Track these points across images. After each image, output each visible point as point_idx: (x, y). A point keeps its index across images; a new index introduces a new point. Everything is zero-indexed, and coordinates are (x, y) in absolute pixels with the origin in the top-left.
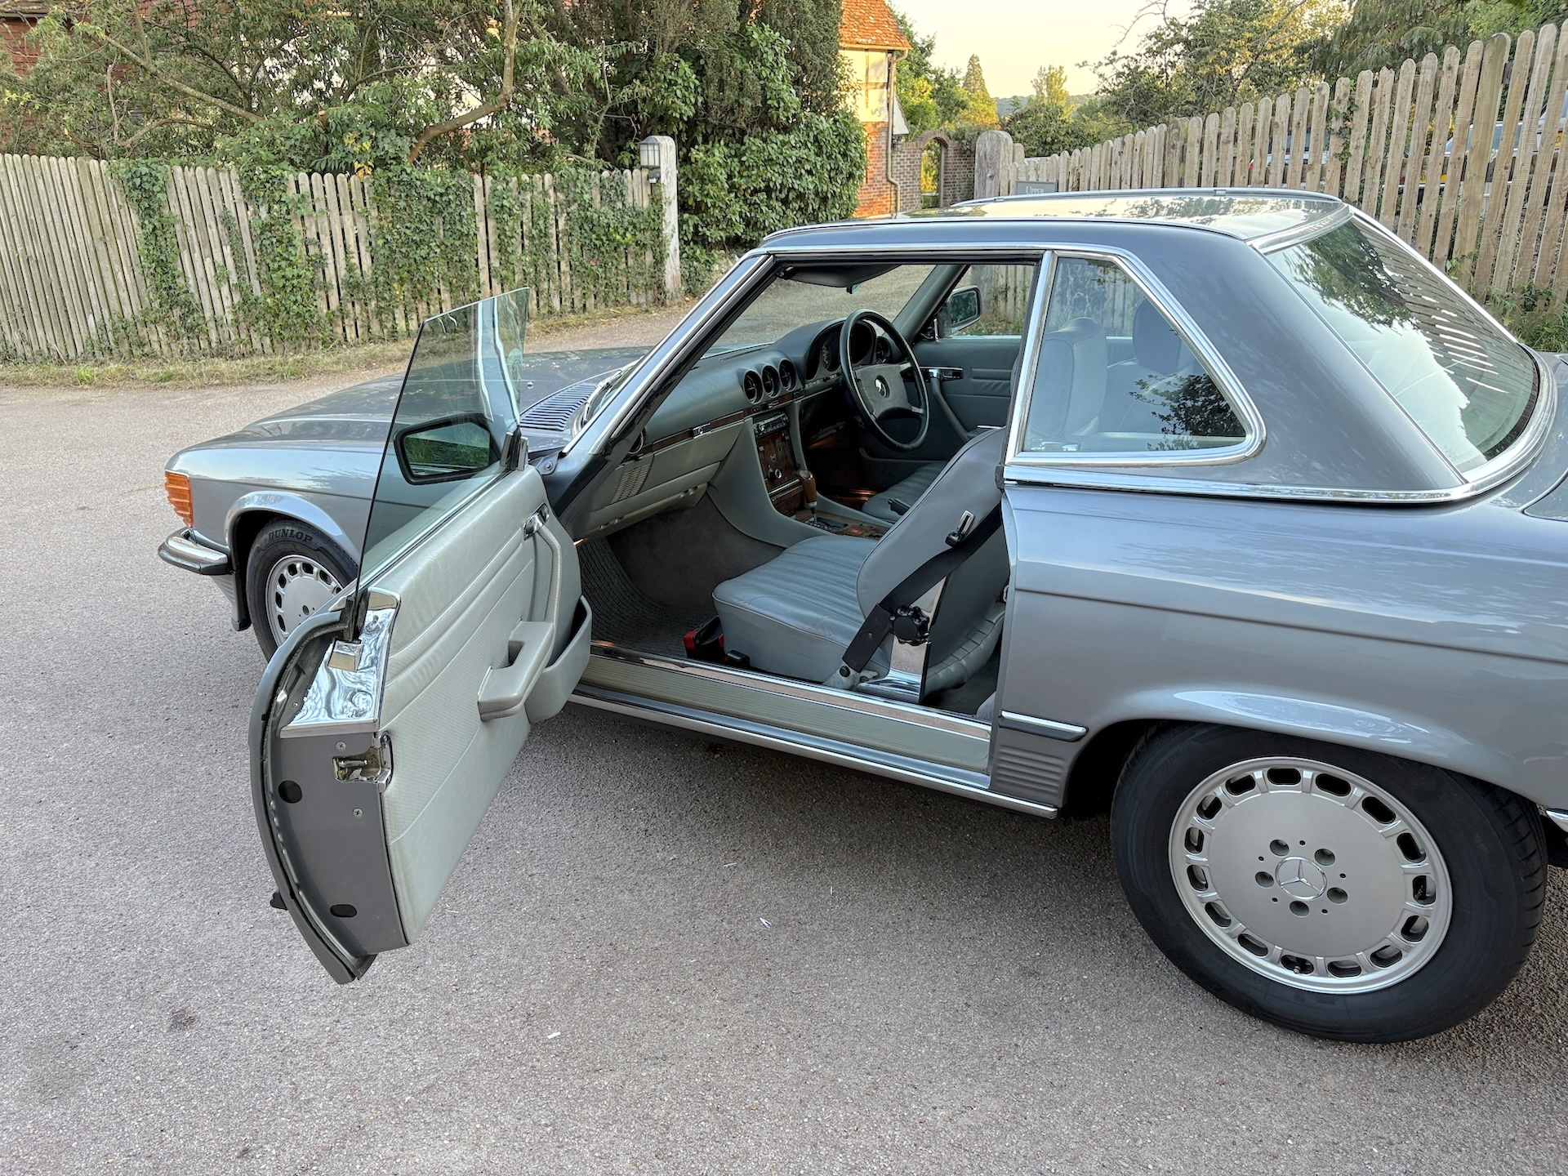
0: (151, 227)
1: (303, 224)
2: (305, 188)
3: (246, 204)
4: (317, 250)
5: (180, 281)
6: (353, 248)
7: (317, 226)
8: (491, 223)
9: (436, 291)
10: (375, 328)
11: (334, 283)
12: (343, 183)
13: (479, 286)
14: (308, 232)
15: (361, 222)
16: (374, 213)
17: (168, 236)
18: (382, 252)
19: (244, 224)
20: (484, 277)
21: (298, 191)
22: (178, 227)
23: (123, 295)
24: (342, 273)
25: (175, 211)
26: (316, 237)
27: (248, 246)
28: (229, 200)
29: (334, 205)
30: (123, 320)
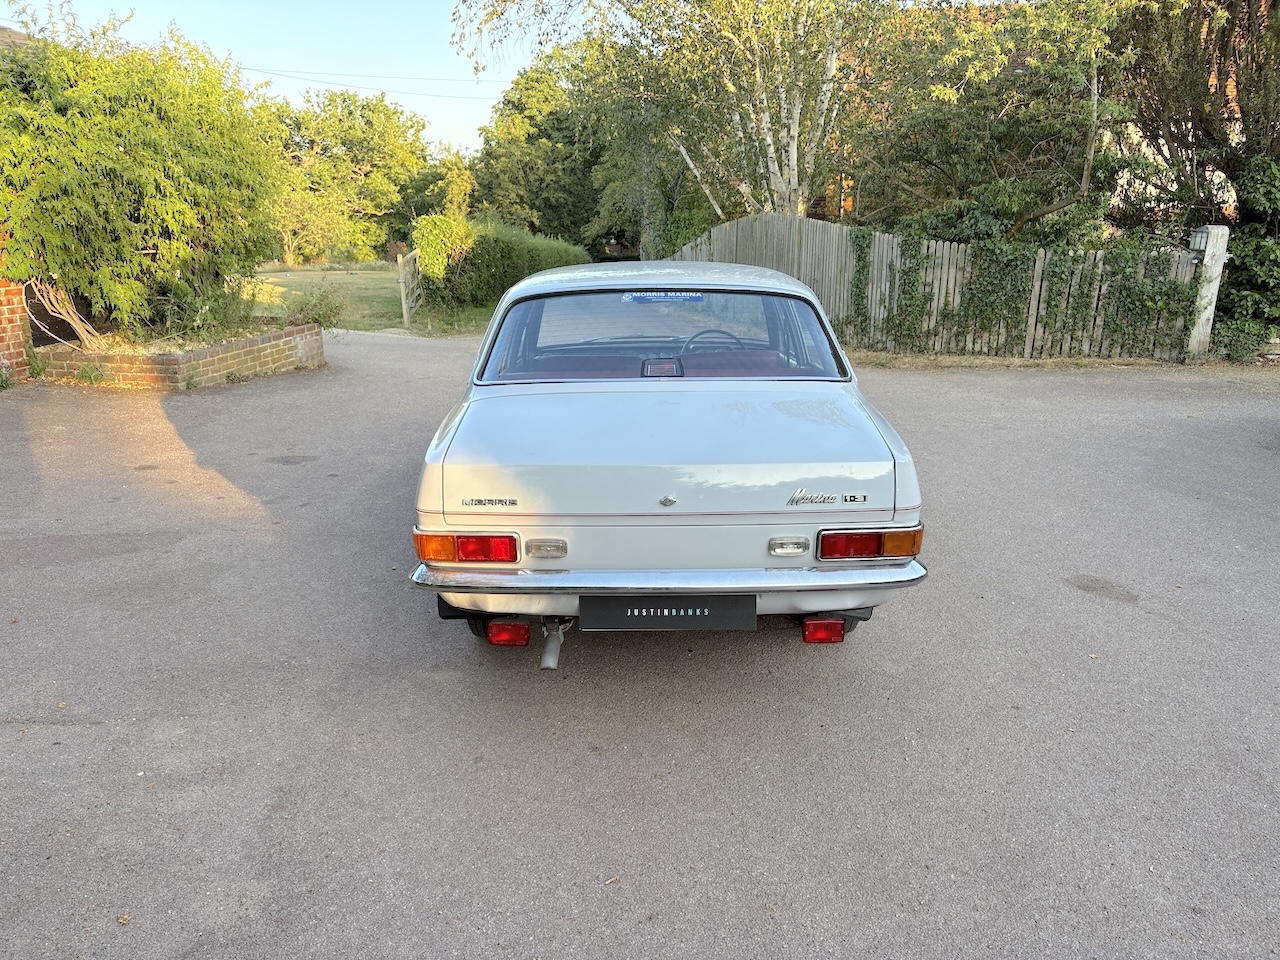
0: (859, 267)
1: (926, 273)
2: (932, 250)
3: (901, 258)
5: (865, 300)
6: (951, 291)
7: (933, 274)
8: (1045, 283)
9: (997, 327)
10: (953, 344)
11: (935, 310)
12: (955, 248)
13: (1027, 327)
14: (927, 278)
15: (960, 274)
16: (969, 269)
17: (865, 273)
18: (968, 295)
19: (898, 270)
20: (1032, 321)
21: (927, 252)
22: (871, 269)
24: (942, 305)
25: (871, 259)
27: (897, 283)
28: (895, 254)
29: (946, 262)
30: (838, 320)
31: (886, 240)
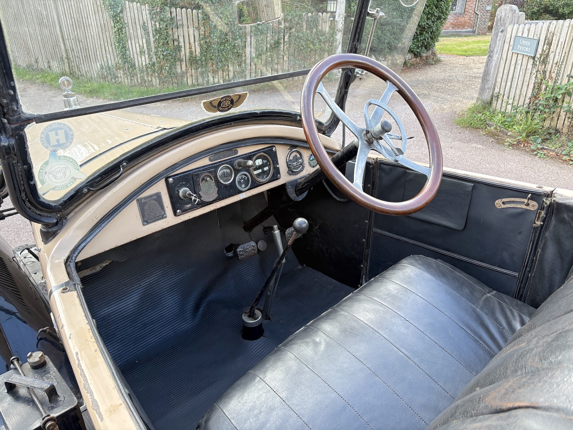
0: (117, 28)
1: (172, 31)
2: (174, 14)
3: (151, 20)
4: (177, 44)
5: (128, 52)
6: (192, 44)
7: (178, 32)
9: (227, 66)
11: (184, 58)
12: (190, 13)
13: (245, 65)
14: (174, 35)
15: (196, 32)
16: (202, 28)
17: (123, 32)
18: (205, 46)
19: (150, 30)
20: (248, 61)
21: (171, 15)
22: (127, 29)
23: (108, 56)
24: (188, 54)
25: (126, 21)
26: (177, 37)
27: (152, 40)
28: (145, 17)
29: (185, 22)
30: (109, 68)
31: (135, 7)
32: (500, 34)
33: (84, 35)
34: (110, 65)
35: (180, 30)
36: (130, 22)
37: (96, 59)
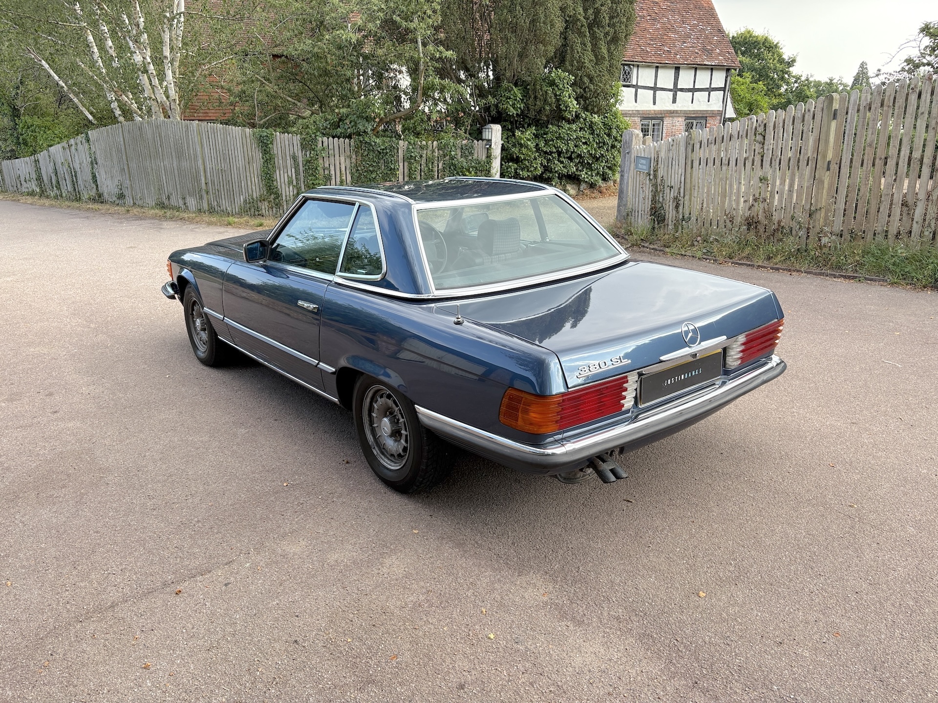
0: (265, 159)
3: (302, 150)
4: (328, 172)
5: (275, 183)
6: (343, 172)
7: (329, 161)
8: (406, 164)
12: (342, 142)
15: (348, 161)
17: (272, 163)
19: (300, 160)
21: (323, 146)
23: (254, 188)
24: (338, 182)
25: (276, 152)
26: (328, 166)
27: (302, 169)
28: (295, 148)
29: (337, 151)
30: (253, 199)
31: (286, 138)
32: (627, 155)
33: (229, 166)
34: (255, 197)
35: (332, 158)
36: (280, 153)
37: (241, 192)
